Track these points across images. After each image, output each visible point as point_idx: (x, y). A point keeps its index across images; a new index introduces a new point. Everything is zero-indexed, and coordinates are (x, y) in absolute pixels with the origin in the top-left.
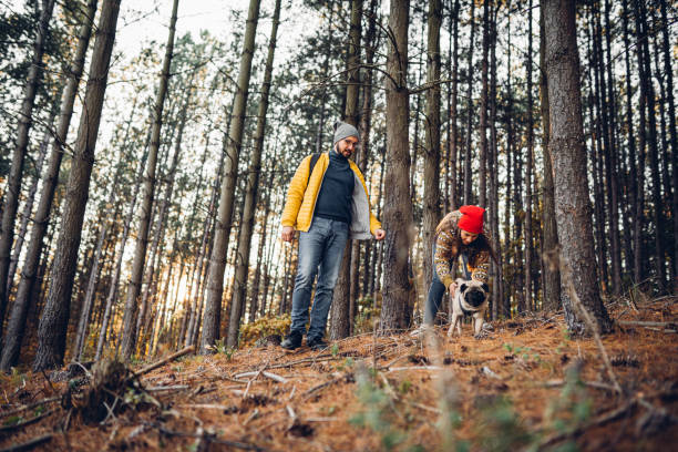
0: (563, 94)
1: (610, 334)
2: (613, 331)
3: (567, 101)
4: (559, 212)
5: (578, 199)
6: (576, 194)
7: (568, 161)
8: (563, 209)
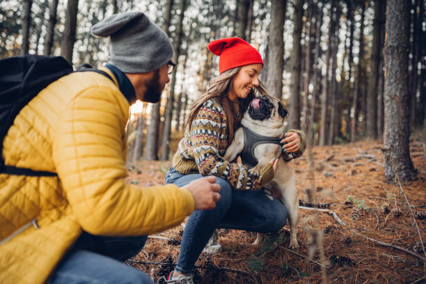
0: (397, 13)
1: (415, 181)
2: (416, 179)
3: (399, 18)
4: (387, 98)
5: (401, 89)
6: (400, 86)
7: (396, 62)
8: (390, 96)
